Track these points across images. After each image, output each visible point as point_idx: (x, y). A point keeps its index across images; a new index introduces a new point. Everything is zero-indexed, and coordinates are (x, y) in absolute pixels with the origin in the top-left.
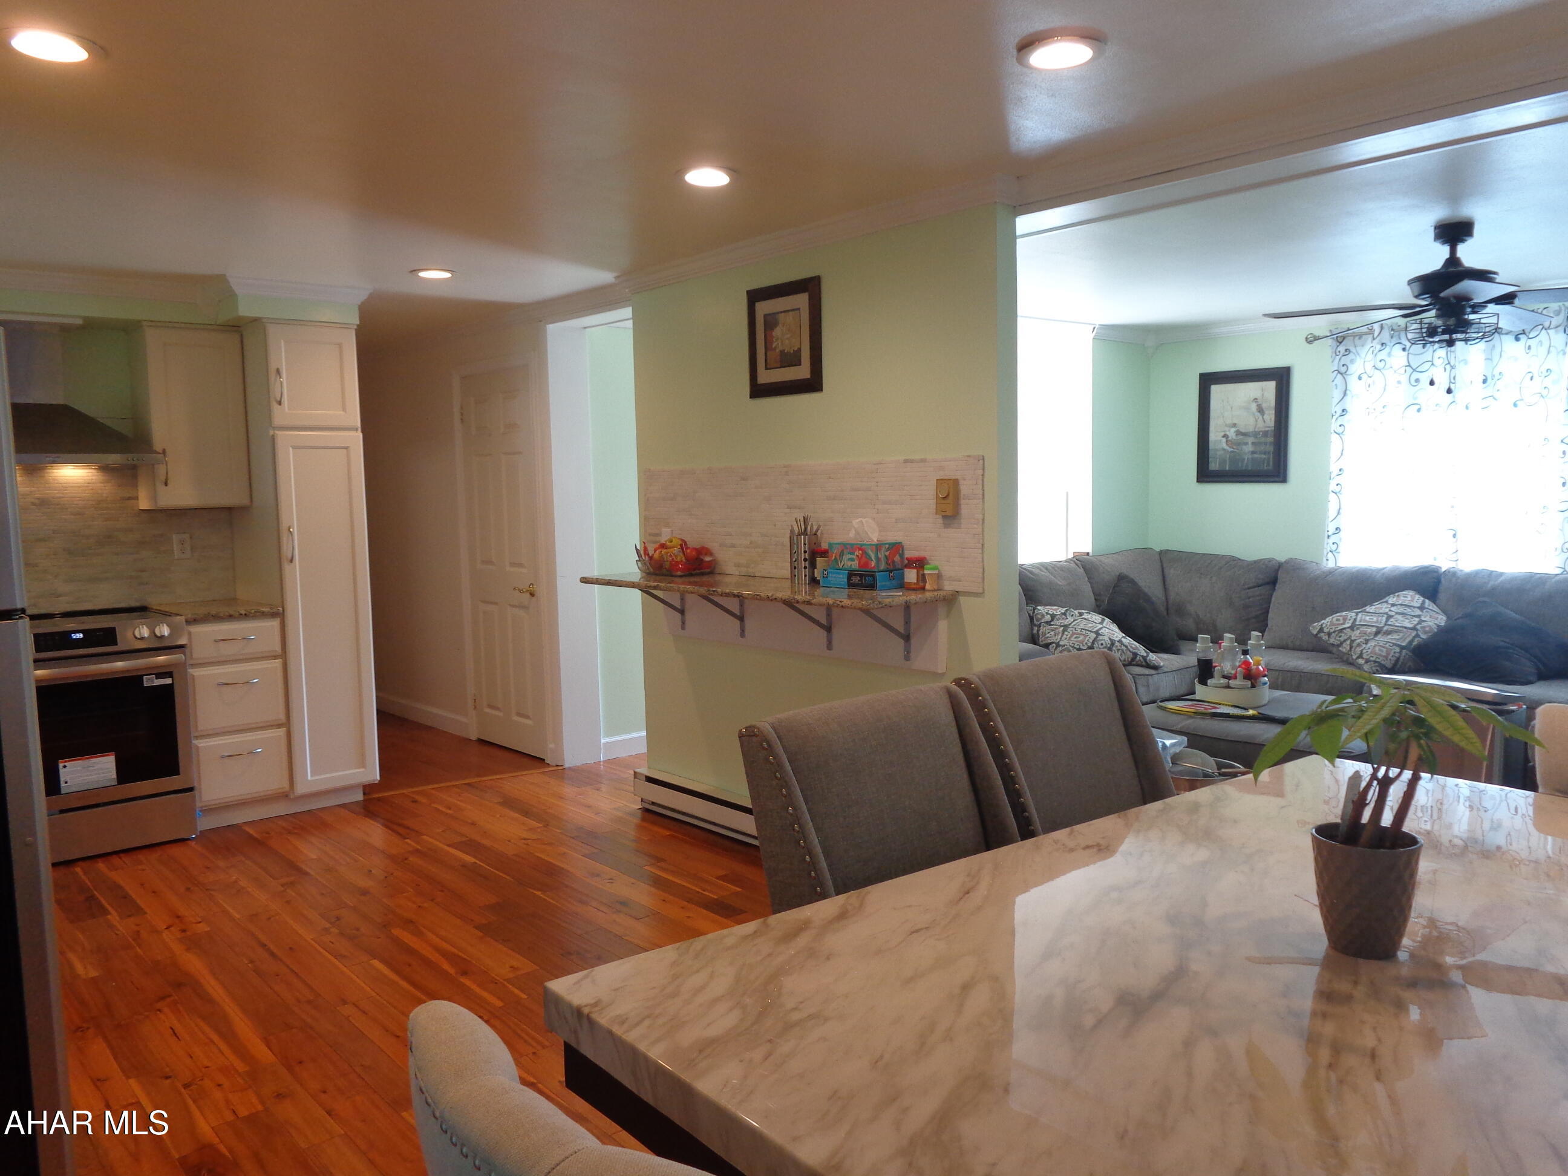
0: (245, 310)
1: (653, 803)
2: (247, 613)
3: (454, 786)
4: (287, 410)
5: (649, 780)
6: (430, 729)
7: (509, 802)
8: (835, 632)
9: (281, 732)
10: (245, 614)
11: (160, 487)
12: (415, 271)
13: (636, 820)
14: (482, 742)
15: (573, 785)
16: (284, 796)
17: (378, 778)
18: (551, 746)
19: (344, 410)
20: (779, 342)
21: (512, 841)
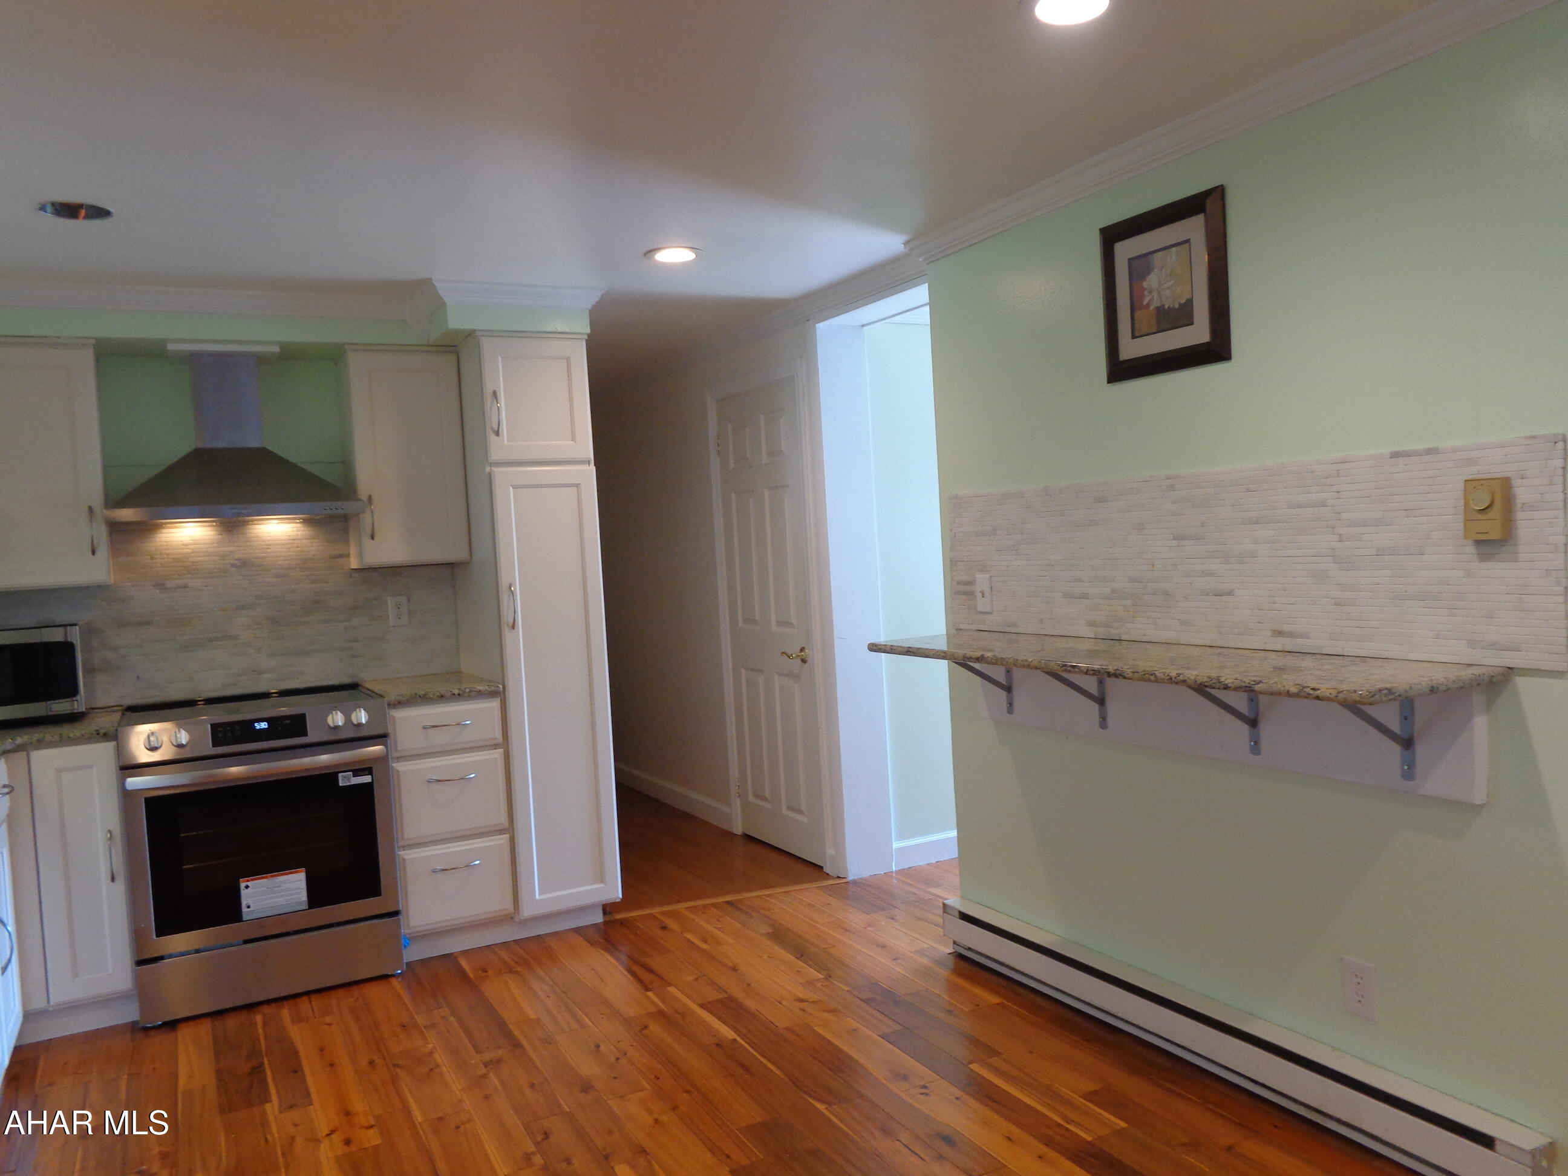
0: (457, 321)
1: (969, 949)
2: (461, 693)
3: (712, 905)
4: (506, 442)
5: (965, 917)
6: (687, 817)
7: (780, 935)
8: (1264, 728)
9: (503, 840)
10: (459, 694)
11: (366, 540)
12: (650, 251)
13: (944, 973)
14: (748, 838)
15: (859, 909)
16: (509, 918)
17: (620, 896)
18: (830, 851)
19: (573, 439)
20: (1155, 294)
21: (784, 1003)
